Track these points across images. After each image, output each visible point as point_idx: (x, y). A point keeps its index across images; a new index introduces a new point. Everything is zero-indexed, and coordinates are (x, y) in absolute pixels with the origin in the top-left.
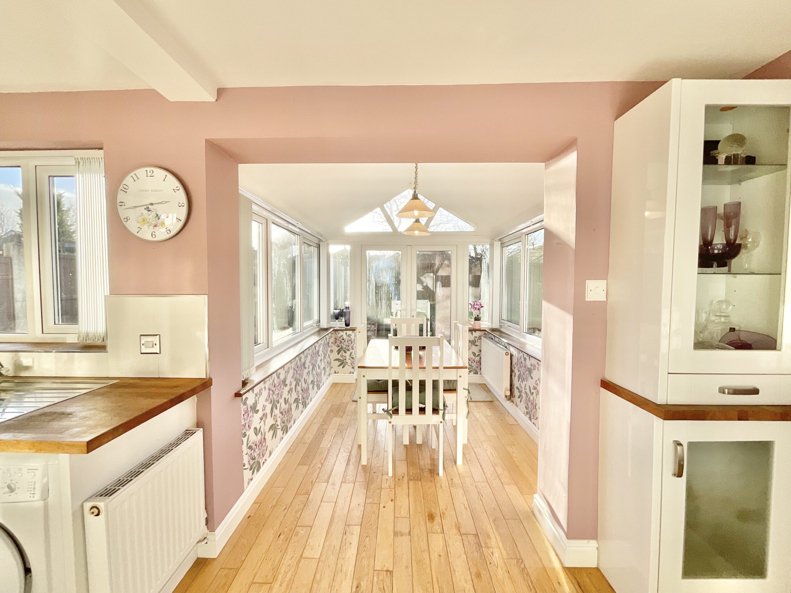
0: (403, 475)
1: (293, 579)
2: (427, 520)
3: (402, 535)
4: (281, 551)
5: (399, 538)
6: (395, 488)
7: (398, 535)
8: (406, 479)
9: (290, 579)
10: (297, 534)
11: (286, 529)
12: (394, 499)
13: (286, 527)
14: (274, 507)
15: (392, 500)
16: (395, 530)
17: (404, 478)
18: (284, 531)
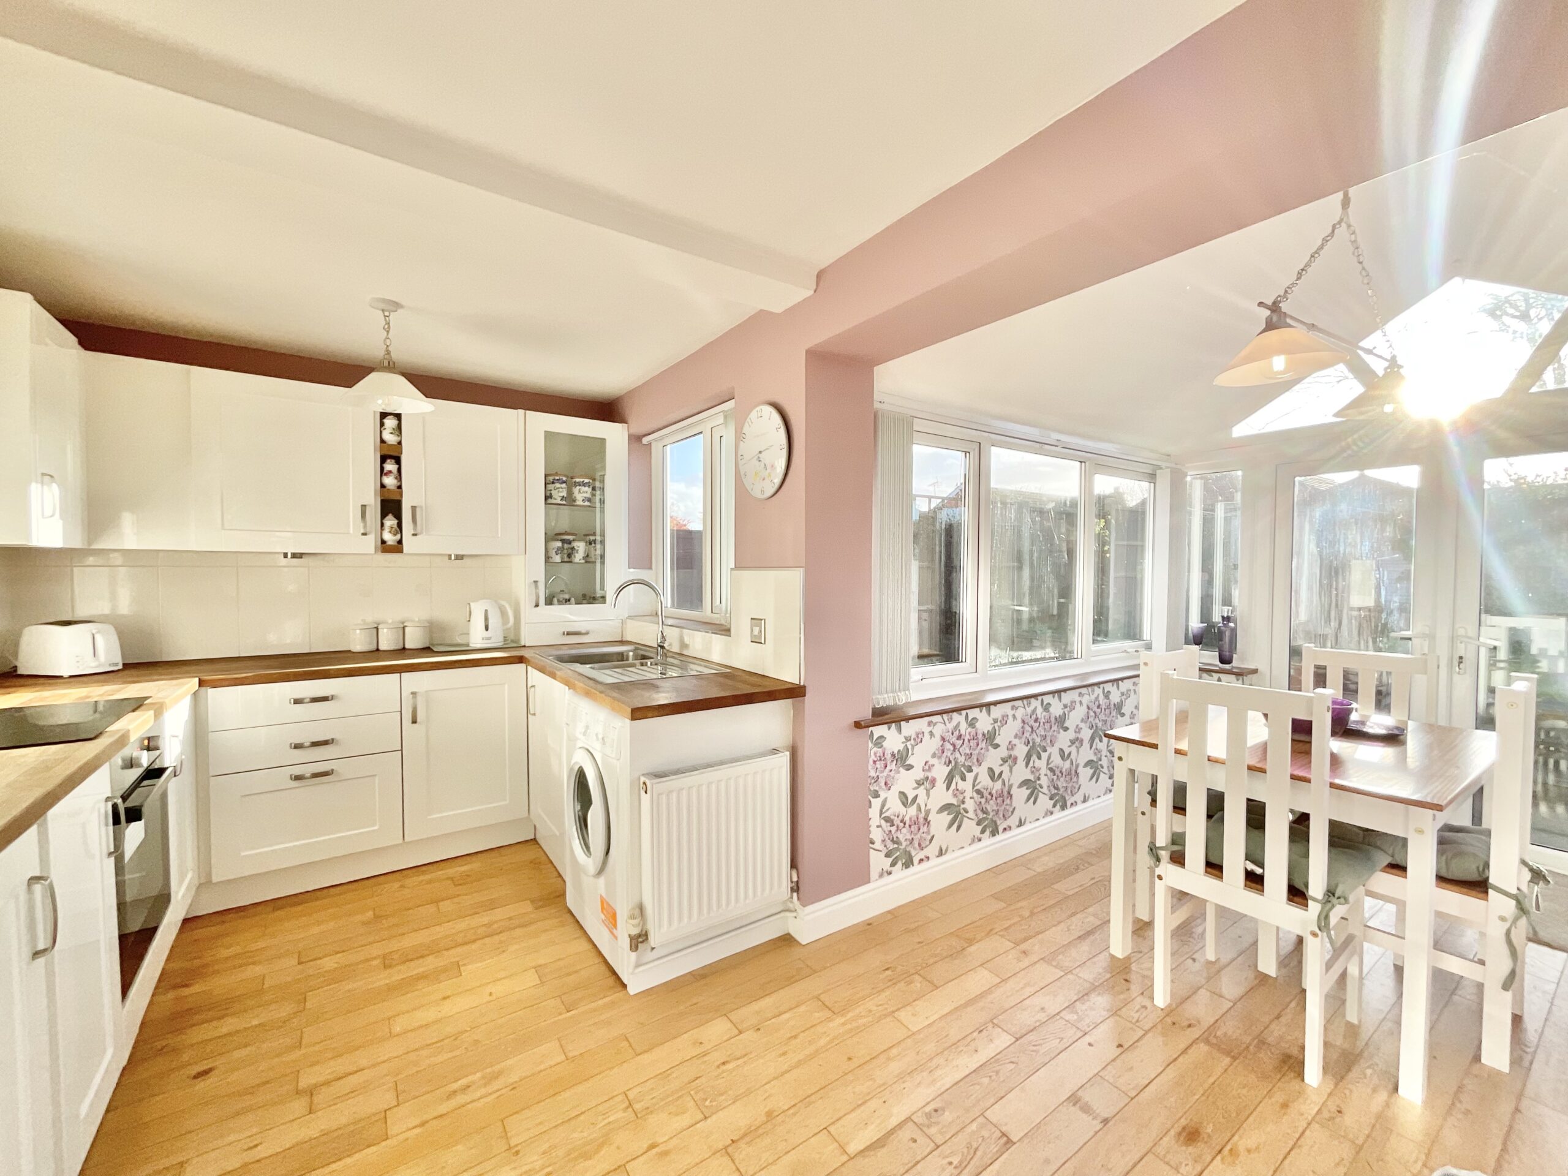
0: (1193, 1022)
1: (862, 1029)
2: (1172, 1133)
3: (1086, 1109)
4: (873, 988)
5: (1074, 1110)
6: (1147, 1032)
7: (1078, 1105)
8: (1195, 1033)
9: (858, 1027)
10: (910, 984)
11: (900, 967)
12: (1126, 1047)
13: (903, 966)
14: (908, 931)
15: (1120, 1046)
16: (1080, 1093)
17: (1189, 1029)
18: (896, 968)
